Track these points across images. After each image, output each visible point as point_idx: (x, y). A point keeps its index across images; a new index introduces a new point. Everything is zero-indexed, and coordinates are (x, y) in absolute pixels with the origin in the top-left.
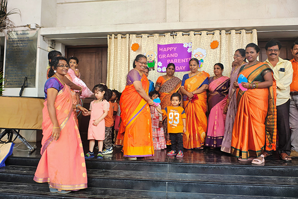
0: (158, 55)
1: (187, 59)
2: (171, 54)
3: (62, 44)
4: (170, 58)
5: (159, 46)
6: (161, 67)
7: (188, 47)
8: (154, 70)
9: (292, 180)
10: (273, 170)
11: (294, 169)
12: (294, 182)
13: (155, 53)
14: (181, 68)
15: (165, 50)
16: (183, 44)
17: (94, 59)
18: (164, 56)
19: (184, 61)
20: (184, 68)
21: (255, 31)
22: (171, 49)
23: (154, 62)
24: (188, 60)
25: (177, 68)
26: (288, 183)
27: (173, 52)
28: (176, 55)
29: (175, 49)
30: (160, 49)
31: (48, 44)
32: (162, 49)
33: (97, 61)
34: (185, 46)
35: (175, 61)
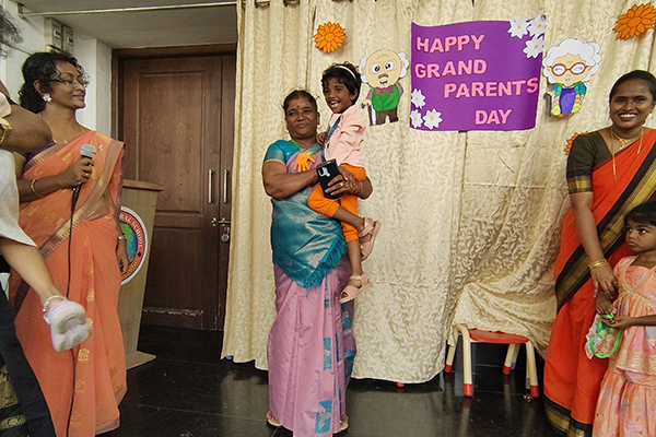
0: (413, 67)
1: (519, 84)
2: (461, 64)
3: (99, 41)
4: (456, 80)
5: (417, 31)
6: (423, 112)
7: (528, 37)
8: (394, 119)
13: (402, 56)
14: (493, 117)
15: (437, 45)
16: (508, 25)
17: (197, 93)
18: (432, 70)
19: (509, 92)
20: (504, 117)
22: (461, 41)
23: (395, 90)
24: (524, 87)
25: (481, 117)
27: (468, 53)
28: (479, 66)
29: (477, 42)
30: (419, 44)
31: (46, 35)
32: (426, 45)
33: (208, 99)
34: (516, 31)
35: (477, 88)
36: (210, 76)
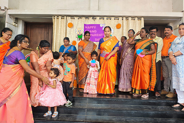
0: (84, 31)
1: (102, 34)
2: (92, 31)
3: (23, 20)
4: (92, 33)
5: (85, 25)
7: (103, 27)
9: (160, 108)
10: (149, 102)
11: (161, 101)
12: (160, 109)
13: (83, 29)
15: (89, 27)
16: (100, 25)
17: (43, 31)
19: (100, 36)
21: (143, 19)
22: (92, 27)
23: (82, 35)
24: (103, 35)
25: (96, 39)
26: (157, 110)
27: (93, 29)
28: (95, 31)
29: (95, 27)
30: (86, 27)
31: (13, 20)
32: (87, 27)
33: (46, 33)
34: (101, 26)
35: (95, 35)
36: (46, 28)
